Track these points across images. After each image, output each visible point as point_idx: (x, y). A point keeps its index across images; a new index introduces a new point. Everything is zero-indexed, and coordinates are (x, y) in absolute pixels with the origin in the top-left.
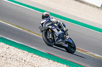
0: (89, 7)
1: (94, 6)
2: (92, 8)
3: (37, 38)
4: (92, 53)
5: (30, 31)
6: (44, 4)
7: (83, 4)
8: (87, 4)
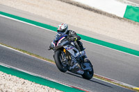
0: (108, 18)
1: (114, 17)
2: (112, 19)
3: (51, 66)
4: (118, 82)
5: (38, 56)
6: (48, 17)
7: (100, 15)
8: (105, 14)
